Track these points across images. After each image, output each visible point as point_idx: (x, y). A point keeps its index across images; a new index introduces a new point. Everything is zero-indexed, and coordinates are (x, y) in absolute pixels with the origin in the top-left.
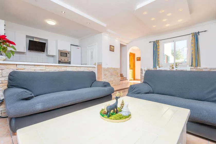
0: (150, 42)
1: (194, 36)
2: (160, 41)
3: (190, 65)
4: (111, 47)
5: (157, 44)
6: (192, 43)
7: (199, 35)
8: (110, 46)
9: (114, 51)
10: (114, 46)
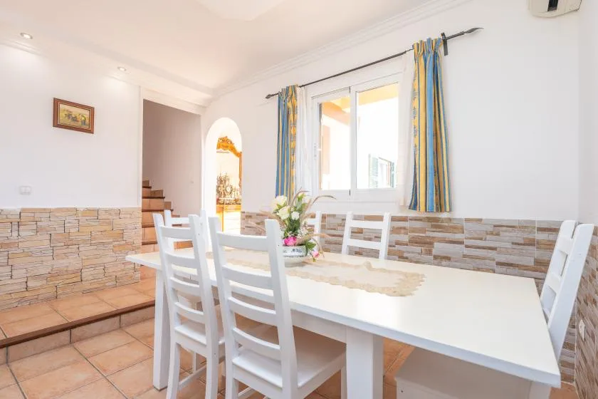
0: (268, 97)
1: (422, 60)
2: (298, 90)
3: (408, 203)
4: (62, 106)
5: (290, 105)
6: (415, 94)
7: (446, 53)
8: (57, 102)
9: (91, 131)
10: (91, 110)
